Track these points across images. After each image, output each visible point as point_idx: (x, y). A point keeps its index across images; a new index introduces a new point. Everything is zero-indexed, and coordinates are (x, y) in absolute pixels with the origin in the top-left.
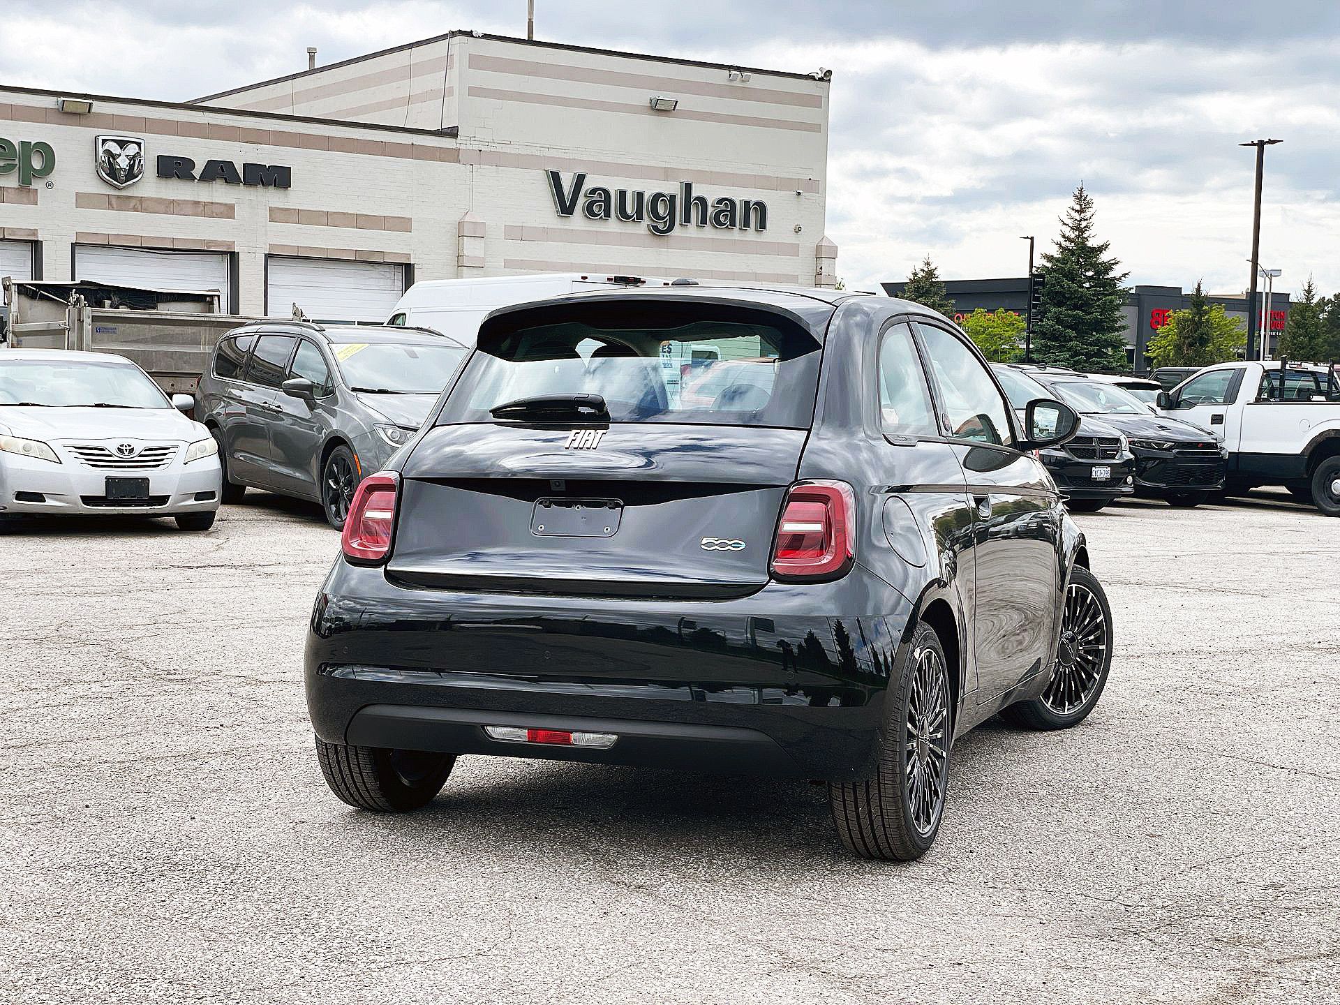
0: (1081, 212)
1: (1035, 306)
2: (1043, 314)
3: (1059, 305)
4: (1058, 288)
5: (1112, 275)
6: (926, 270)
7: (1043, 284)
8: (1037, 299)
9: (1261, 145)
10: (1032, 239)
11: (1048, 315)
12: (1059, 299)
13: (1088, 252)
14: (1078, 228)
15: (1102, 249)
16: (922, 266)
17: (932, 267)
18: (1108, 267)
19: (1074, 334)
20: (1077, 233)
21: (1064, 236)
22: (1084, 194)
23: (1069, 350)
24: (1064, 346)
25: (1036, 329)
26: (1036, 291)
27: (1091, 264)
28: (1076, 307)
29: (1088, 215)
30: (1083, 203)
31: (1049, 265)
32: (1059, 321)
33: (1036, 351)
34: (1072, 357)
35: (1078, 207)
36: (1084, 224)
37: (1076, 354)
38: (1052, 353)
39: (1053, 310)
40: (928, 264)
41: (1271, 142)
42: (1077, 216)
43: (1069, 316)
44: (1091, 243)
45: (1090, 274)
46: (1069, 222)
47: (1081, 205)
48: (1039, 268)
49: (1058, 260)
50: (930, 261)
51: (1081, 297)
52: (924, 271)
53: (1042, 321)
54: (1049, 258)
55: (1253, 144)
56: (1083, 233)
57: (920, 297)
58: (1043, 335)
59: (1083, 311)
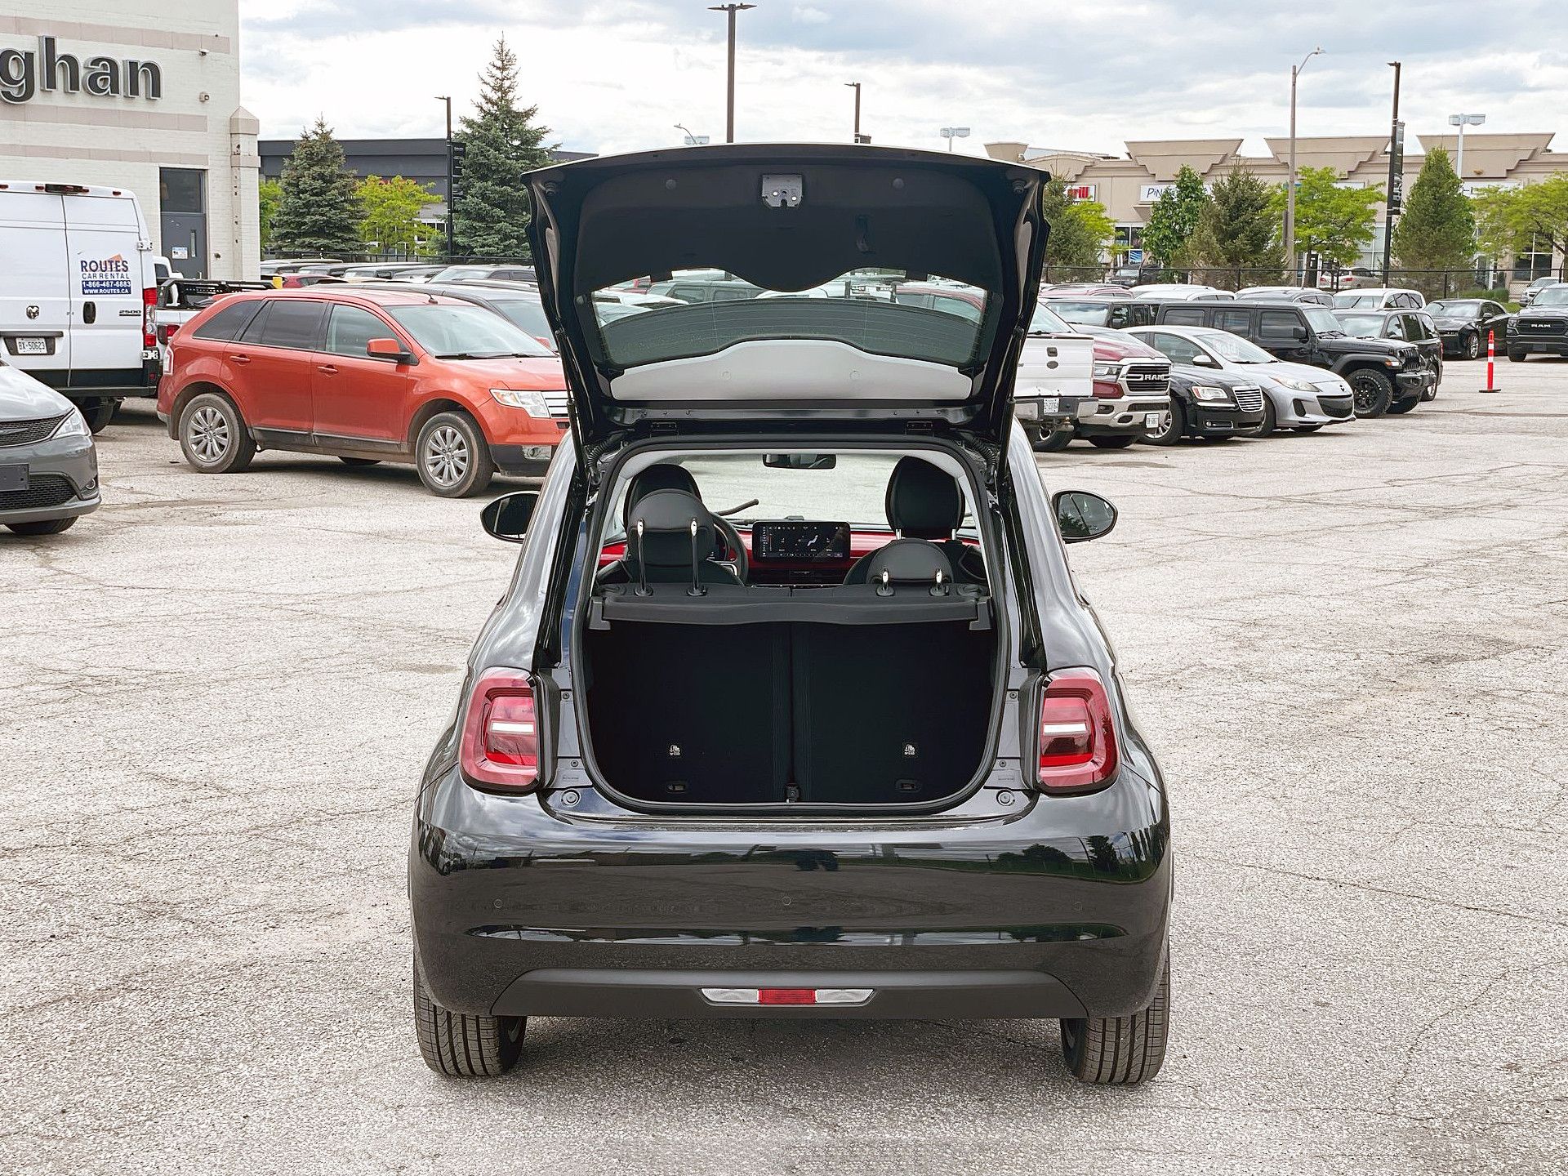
0: (503, 69)
1: (456, 181)
2: (466, 189)
3: (484, 178)
4: (481, 159)
5: (541, 145)
6: (320, 132)
7: (463, 154)
8: (459, 172)
9: (732, 9)
10: (448, 100)
11: (473, 191)
12: (484, 171)
13: (513, 117)
14: (500, 88)
15: (528, 114)
16: (314, 127)
17: (327, 129)
18: (537, 136)
19: (502, 213)
20: (500, 94)
21: (485, 97)
22: (506, 48)
23: (498, 232)
24: (492, 228)
25: (458, 207)
26: (457, 163)
27: (518, 131)
28: (503, 182)
29: (512, 72)
30: (504, 61)
31: (469, 131)
32: (484, 198)
33: (460, 233)
34: (502, 240)
35: (499, 64)
36: (507, 84)
37: (506, 237)
38: (480, 236)
39: (478, 184)
40: (321, 125)
41: (742, 7)
42: (498, 74)
43: (495, 192)
44: (517, 107)
45: (516, 143)
46: (491, 81)
47: (503, 61)
48: (458, 134)
49: (480, 126)
50: (325, 122)
51: (509, 170)
52: (317, 134)
53: (465, 198)
54: (470, 123)
55: (723, 8)
56: (505, 93)
57: (314, 165)
58: (467, 214)
59: (512, 187)
